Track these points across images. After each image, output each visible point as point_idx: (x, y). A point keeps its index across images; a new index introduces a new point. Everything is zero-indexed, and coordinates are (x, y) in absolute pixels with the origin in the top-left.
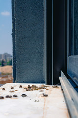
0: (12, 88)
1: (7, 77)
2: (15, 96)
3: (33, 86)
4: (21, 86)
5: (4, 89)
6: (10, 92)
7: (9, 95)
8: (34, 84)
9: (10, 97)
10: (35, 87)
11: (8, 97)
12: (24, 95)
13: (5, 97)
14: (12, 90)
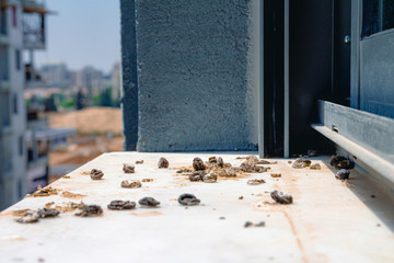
0: (129, 170)
1: (93, 143)
2: (150, 203)
3: (213, 161)
4: (164, 164)
5: (97, 175)
6: (124, 185)
7: (124, 199)
8: (217, 156)
9: (128, 207)
10: (221, 165)
11: (117, 206)
12: (187, 200)
13: (104, 206)
14: (130, 178)
